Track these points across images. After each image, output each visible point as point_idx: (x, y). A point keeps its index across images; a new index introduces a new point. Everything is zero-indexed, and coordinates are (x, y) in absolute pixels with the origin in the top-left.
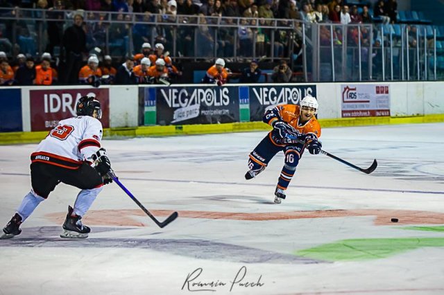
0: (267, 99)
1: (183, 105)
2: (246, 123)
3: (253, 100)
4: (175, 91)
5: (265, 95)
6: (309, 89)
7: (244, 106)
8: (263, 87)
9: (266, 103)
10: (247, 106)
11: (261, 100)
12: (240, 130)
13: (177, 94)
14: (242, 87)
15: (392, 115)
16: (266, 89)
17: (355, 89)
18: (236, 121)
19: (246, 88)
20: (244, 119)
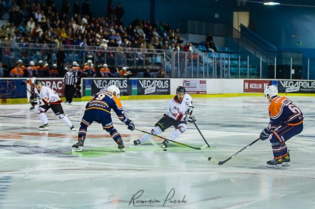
0: (146, 85)
1: (104, 87)
2: (135, 96)
3: (139, 86)
4: (101, 81)
5: (145, 84)
6: (167, 81)
7: (135, 88)
8: (144, 80)
9: (145, 87)
10: (136, 88)
11: (143, 86)
12: (132, 99)
13: (101, 82)
14: (134, 80)
15: (207, 93)
16: (145, 81)
17: (189, 82)
18: (130, 95)
19: (135, 80)
20: (134, 94)
